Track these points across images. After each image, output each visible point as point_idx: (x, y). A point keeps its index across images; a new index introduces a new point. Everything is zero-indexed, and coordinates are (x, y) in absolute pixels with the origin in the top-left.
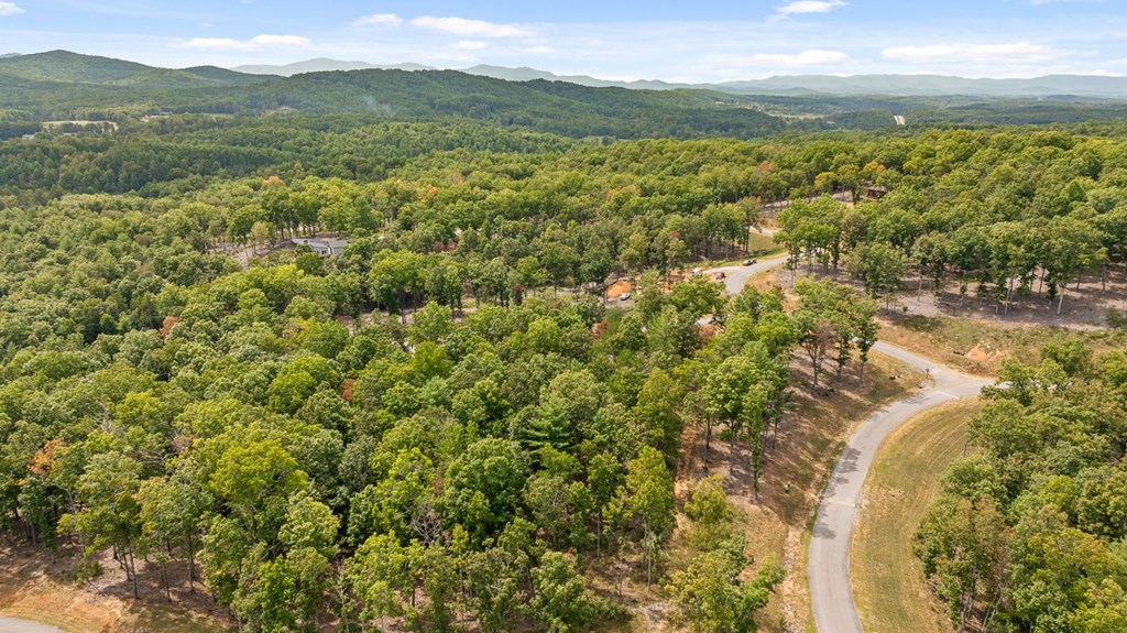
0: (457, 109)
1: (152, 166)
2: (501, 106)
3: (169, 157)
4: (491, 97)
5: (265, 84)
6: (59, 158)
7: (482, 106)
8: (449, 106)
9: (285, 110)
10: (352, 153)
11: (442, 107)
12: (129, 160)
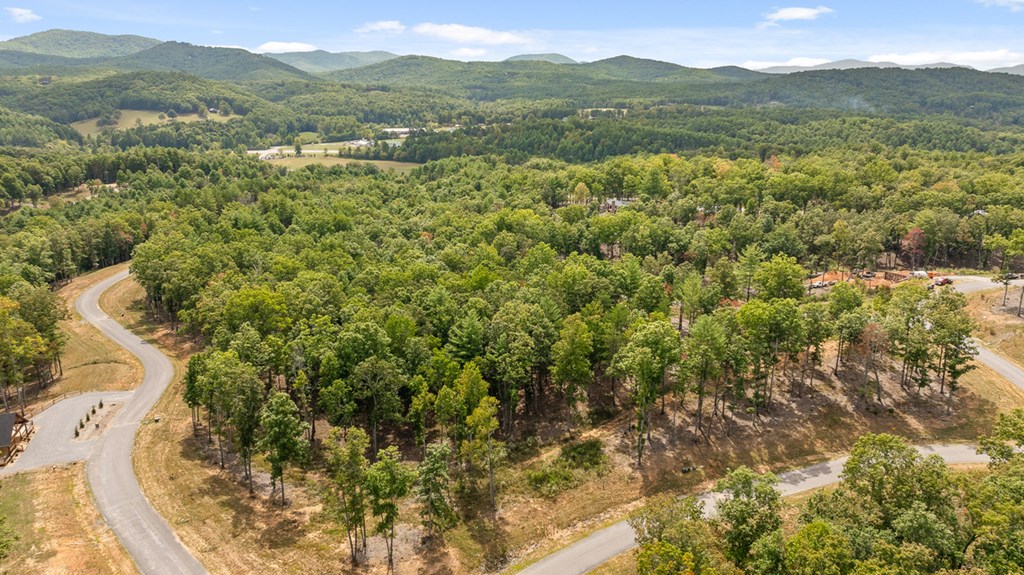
0: (951, 107)
1: (620, 144)
2: (1007, 105)
3: (634, 137)
4: (999, 95)
5: (765, 81)
6: (563, 133)
7: (982, 105)
8: (942, 104)
9: (774, 104)
10: (796, 143)
11: (933, 105)
12: (606, 137)
